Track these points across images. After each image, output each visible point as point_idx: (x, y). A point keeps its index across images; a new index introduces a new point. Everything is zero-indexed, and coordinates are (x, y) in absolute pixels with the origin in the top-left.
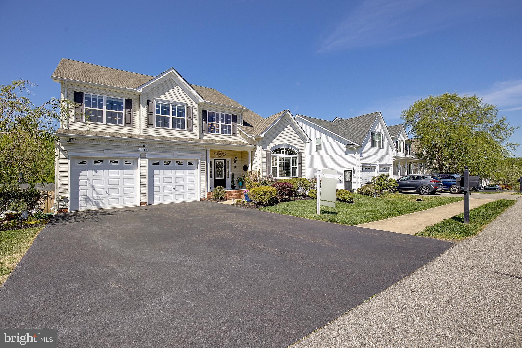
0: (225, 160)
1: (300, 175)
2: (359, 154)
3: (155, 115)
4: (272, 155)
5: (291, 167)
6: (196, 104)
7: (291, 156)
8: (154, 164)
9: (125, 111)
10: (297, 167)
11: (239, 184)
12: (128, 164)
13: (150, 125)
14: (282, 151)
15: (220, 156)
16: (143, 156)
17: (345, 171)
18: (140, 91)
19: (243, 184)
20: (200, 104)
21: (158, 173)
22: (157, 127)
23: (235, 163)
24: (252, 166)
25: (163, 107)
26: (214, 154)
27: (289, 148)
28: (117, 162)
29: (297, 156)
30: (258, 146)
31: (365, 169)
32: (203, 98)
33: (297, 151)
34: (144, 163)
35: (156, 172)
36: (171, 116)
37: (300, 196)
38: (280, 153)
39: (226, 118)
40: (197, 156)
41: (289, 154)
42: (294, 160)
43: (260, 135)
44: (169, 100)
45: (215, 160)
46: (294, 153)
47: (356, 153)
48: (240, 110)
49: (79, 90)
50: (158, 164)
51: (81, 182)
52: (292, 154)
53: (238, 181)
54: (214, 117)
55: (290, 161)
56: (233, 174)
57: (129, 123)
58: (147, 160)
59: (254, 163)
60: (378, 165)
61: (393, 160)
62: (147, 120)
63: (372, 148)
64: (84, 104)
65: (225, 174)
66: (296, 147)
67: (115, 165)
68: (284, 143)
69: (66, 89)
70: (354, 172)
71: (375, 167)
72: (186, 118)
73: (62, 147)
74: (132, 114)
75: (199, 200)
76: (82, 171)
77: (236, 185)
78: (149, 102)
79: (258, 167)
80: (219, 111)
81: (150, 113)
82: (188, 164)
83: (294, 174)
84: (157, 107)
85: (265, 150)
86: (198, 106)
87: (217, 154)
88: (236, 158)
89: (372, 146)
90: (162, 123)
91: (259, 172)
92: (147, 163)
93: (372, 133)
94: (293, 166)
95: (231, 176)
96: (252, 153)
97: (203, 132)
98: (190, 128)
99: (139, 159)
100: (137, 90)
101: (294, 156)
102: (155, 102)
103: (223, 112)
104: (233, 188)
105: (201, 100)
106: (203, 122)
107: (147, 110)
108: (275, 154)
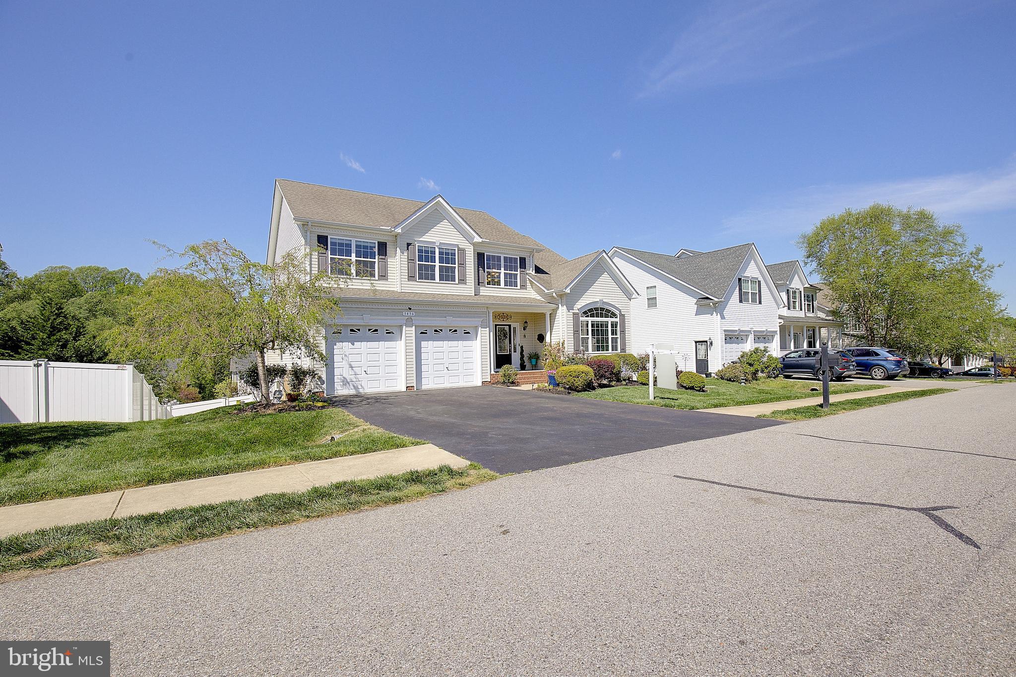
0: (510, 326)
1: (623, 349)
2: (719, 314)
3: (418, 262)
4: (581, 318)
5: (610, 336)
6: (470, 245)
7: (610, 320)
8: (422, 333)
9: (379, 258)
10: (618, 336)
11: (531, 362)
12: (390, 334)
13: (411, 278)
14: (595, 312)
15: (503, 320)
16: (409, 322)
17: (696, 342)
18: (399, 230)
19: (536, 362)
20: (474, 244)
21: (428, 346)
22: (420, 281)
23: (524, 329)
24: (551, 335)
25: (427, 252)
26: (495, 317)
27: (606, 307)
28: (376, 330)
29: (617, 320)
30: (560, 305)
31: (730, 338)
32: (479, 236)
33: (619, 312)
34: (410, 332)
35: (424, 344)
36: (437, 264)
37: (625, 380)
38: (592, 316)
39: (510, 263)
40: (477, 321)
41: (607, 316)
42: (614, 325)
43: (564, 290)
44: (434, 241)
45: (495, 326)
46: (614, 315)
47: (714, 312)
48: (531, 250)
49: (323, 232)
50: (426, 333)
51: (337, 358)
52: (611, 317)
53: (530, 358)
54: (495, 261)
55: (608, 328)
56: (522, 347)
57: (384, 276)
58: (414, 327)
59: (554, 330)
60: (753, 333)
61: (780, 323)
62: (407, 271)
63: (741, 304)
64: (329, 252)
65: (511, 347)
66: (617, 306)
67: (374, 335)
68: (598, 300)
69: (308, 233)
70: (711, 343)
71: (747, 336)
72: (456, 265)
74: (387, 263)
75: (480, 384)
76: (337, 343)
77: (527, 363)
78: (409, 245)
79: (561, 337)
80: (501, 253)
81: (411, 260)
82: (465, 333)
83: (614, 348)
84: (420, 251)
85: (571, 311)
86: (472, 247)
87: (500, 317)
88: (526, 322)
89: (741, 301)
90: (426, 274)
91: (563, 344)
92: (414, 332)
93: (740, 279)
94: (612, 334)
95: (519, 349)
96: (552, 315)
97: (479, 285)
98: (463, 281)
99: (404, 327)
100: (394, 229)
101: (614, 320)
102: (417, 245)
103: (507, 254)
104: (523, 367)
105: (477, 239)
106: (478, 270)
107: (406, 257)
108: (586, 317)
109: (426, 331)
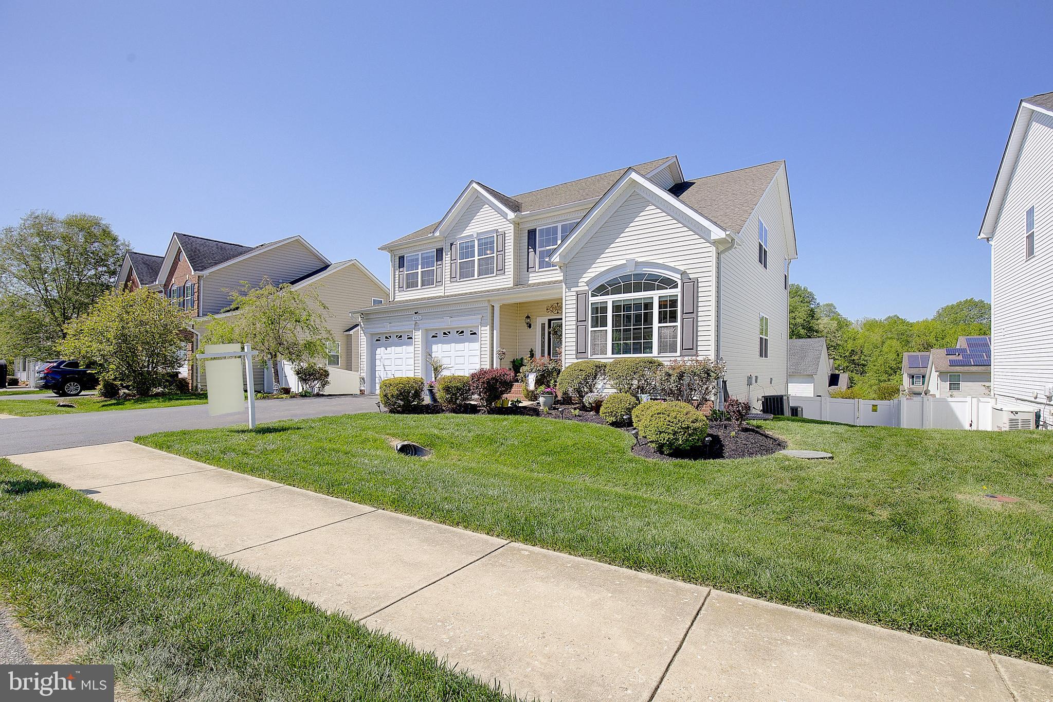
3: (459, 261)
4: (590, 299)
5: (656, 326)
7: (655, 296)
8: (433, 337)
9: (437, 265)
10: (679, 324)
12: (410, 339)
13: (453, 278)
14: (622, 284)
15: (558, 313)
18: (437, 234)
21: (437, 350)
22: (461, 280)
25: (467, 247)
26: (547, 309)
27: (648, 271)
28: (401, 336)
29: (677, 291)
33: (678, 276)
35: (434, 347)
36: (476, 258)
38: (617, 291)
40: (476, 319)
41: (649, 288)
42: (667, 303)
44: (472, 233)
45: (550, 321)
46: (671, 283)
49: (402, 252)
50: (437, 336)
51: (378, 363)
52: (659, 288)
54: (549, 236)
55: (651, 309)
57: (439, 282)
58: (421, 331)
62: (449, 273)
64: (405, 269)
66: (672, 265)
67: (400, 340)
69: (393, 256)
72: (495, 254)
73: (362, 324)
74: (443, 267)
76: (378, 349)
78: (451, 245)
80: (558, 222)
81: (453, 261)
82: (471, 334)
83: (669, 347)
84: (461, 248)
85: (573, 289)
87: (551, 309)
90: (465, 272)
92: (421, 337)
94: (663, 320)
97: (528, 271)
98: (502, 270)
99: (414, 331)
100: (433, 235)
101: (668, 292)
102: (458, 243)
103: (565, 221)
105: (510, 216)
106: (528, 253)
107: (450, 259)
108: (600, 295)
109: (437, 334)
